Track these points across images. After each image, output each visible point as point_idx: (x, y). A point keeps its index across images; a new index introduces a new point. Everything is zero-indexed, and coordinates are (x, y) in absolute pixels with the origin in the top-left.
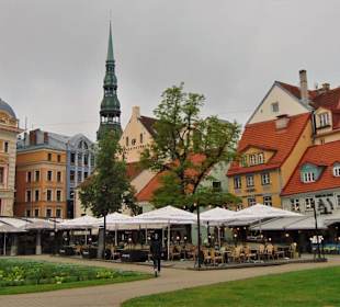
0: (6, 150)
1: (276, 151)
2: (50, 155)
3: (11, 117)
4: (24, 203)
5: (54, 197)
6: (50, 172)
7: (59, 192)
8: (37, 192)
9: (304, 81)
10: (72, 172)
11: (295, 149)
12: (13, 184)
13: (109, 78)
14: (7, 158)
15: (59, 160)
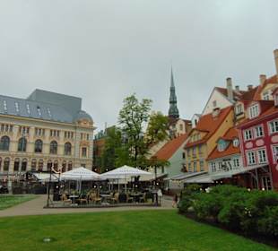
0: (88, 139)
1: (208, 132)
3: (90, 121)
9: (230, 85)
11: (221, 128)
14: (88, 143)
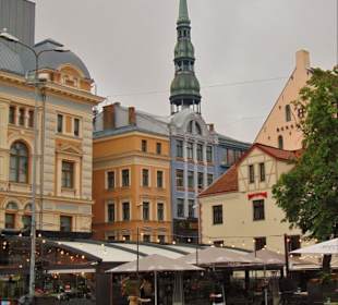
0: (76, 133)
2: (144, 142)
3: (83, 76)
4: (104, 224)
5: (153, 214)
6: (145, 171)
7: (161, 205)
8: (126, 206)
10: (180, 173)
12: (90, 190)
13: (182, 47)
14: (79, 146)
15: (159, 152)
